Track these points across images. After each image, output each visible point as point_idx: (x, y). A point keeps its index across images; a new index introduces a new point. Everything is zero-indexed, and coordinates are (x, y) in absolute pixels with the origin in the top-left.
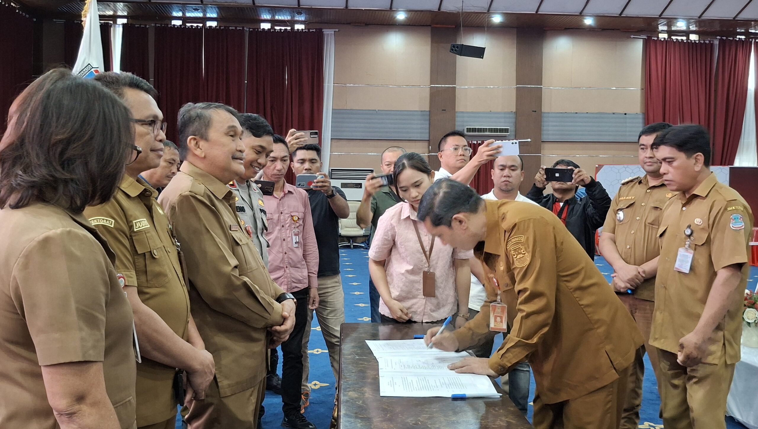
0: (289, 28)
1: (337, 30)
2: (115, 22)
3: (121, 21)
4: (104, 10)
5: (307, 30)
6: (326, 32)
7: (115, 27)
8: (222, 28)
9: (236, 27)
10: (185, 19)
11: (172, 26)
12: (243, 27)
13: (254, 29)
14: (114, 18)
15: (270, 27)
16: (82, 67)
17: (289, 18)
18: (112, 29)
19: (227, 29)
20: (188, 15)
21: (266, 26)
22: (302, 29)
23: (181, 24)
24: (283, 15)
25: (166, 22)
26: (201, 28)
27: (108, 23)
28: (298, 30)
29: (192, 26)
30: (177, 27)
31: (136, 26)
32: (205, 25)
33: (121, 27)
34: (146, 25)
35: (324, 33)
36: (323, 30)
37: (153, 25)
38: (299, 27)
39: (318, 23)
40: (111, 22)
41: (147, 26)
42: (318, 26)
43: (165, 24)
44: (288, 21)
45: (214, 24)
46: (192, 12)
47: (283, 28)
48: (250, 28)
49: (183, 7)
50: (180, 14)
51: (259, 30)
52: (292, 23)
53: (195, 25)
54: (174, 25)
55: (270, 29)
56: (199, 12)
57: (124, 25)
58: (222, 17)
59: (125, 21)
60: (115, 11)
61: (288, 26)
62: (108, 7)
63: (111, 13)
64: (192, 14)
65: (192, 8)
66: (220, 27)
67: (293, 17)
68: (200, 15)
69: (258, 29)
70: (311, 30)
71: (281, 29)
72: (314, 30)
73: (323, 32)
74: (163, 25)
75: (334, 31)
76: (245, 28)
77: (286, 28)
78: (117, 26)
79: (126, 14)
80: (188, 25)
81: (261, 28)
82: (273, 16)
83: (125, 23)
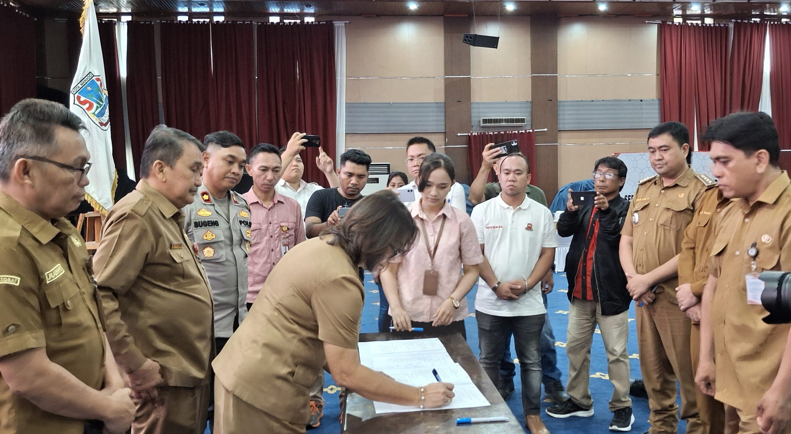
0: (298, 21)
1: (348, 22)
2: (119, 20)
3: (126, 19)
4: (107, 7)
5: (317, 23)
6: (337, 24)
7: (119, 24)
8: (229, 22)
10: (191, 15)
11: (178, 22)
12: (251, 22)
13: (262, 23)
14: (118, 15)
15: (279, 21)
16: (82, 75)
17: (298, 11)
18: (116, 26)
19: (234, 24)
20: (194, 10)
21: (275, 20)
22: (312, 22)
23: (187, 20)
24: (292, 8)
25: (172, 18)
26: (208, 24)
27: (112, 20)
28: (308, 22)
29: (198, 22)
30: (184, 23)
31: (141, 23)
32: (211, 20)
33: (126, 24)
34: (151, 22)
35: (335, 25)
36: (334, 22)
37: (158, 21)
38: (309, 20)
39: (328, 15)
40: (116, 20)
41: (153, 23)
42: (329, 18)
43: (170, 21)
44: (297, 14)
45: (221, 19)
46: (198, 7)
47: (293, 21)
48: (258, 22)
49: (189, 2)
50: (186, 10)
51: (268, 24)
52: (301, 15)
53: (202, 20)
54: (180, 21)
55: (279, 23)
57: (128, 22)
58: (229, 12)
59: (129, 18)
60: (119, 9)
61: (297, 19)
62: (111, 5)
63: (115, 10)
64: (198, 9)
65: (198, 3)
66: (227, 21)
67: (302, 9)
68: (206, 9)
69: (266, 23)
70: (321, 23)
71: (290, 23)
72: (324, 23)
73: (333, 24)
75: (345, 23)
76: (253, 22)
77: (295, 21)
78: (121, 23)
79: (130, 11)
80: (195, 20)
81: (270, 22)
82: (282, 9)
83: (130, 21)
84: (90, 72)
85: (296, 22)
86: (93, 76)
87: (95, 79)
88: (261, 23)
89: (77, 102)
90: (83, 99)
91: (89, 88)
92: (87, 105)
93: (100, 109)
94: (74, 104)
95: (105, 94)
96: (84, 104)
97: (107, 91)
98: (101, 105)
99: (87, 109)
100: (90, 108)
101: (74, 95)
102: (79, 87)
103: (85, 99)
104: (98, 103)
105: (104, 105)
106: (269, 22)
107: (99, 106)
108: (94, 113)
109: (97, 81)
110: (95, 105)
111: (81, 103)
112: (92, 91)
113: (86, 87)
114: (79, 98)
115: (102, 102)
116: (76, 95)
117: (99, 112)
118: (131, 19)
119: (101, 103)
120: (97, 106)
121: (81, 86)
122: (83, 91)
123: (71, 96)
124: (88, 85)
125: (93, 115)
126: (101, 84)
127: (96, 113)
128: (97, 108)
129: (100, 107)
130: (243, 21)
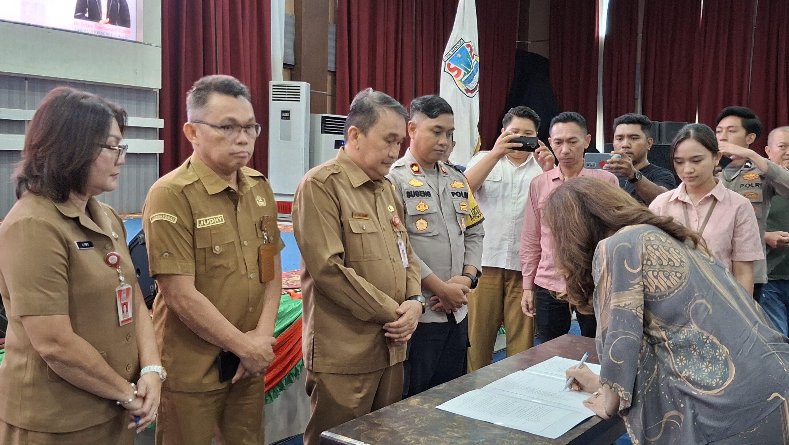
16: (455, 42)
84: (462, 39)
86: (464, 42)
87: (466, 45)
89: (447, 70)
90: (452, 66)
91: (459, 55)
92: (456, 72)
93: (467, 76)
94: (444, 71)
95: (475, 60)
96: (453, 71)
97: (478, 57)
98: (468, 72)
99: (455, 76)
100: (457, 75)
101: (445, 62)
102: (450, 54)
103: (455, 66)
104: (466, 70)
105: (473, 72)
107: (466, 73)
108: (461, 80)
109: (467, 47)
110: (463, 72)
111: (450, 69)
112: (461, 57)
113: (456, 54)
114: (449, 65)
115: (471, 69)
116: (447, 63)
117: (466, 80)
119: (469, 70)
120: (465, 73)
121: (452, 53)
122: (452, 58)
123: (443, 63)
124: (459, 52)
125: (460, 82)
126: (471, 51)
127: (463, 80)
128: (465, 74)
129: (468, 74)
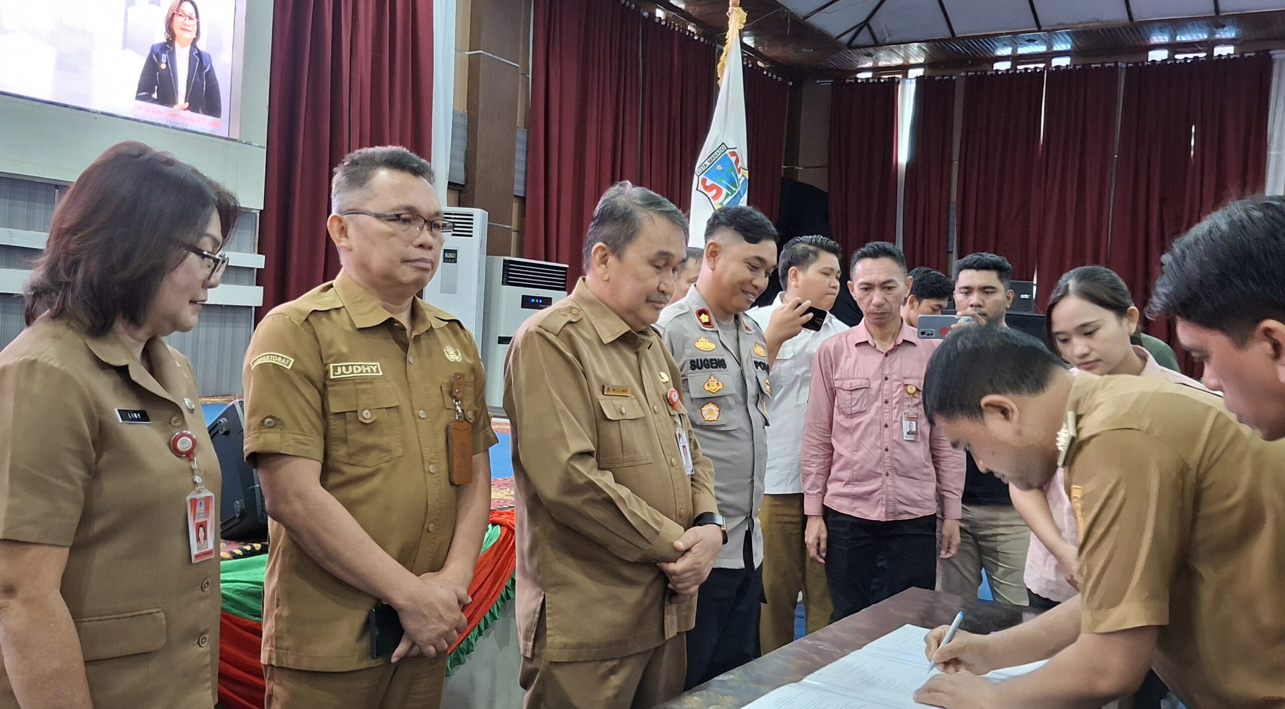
0: (1202, 55)
2: (906, 76)
3: (914, 73)
4: (887, 58)
5: (1238, 56)
6: (1278, 55)
7: (904, 83)
8: (1078, 67)
9: (1103, 64)
10: (1016, 59)
11: (994, 73)
12: (1116, 63)
13: (1136, 64)
14: (904, 69)
15: (1166, 57)
16: (712, 147)
17: (1204, 36)
18: (900, 87)
19: (1086, 69)
20: (1022, 50)
21: (1158, 56)
22: (1229, 55)
23: (1009, 67)
24: (1189, 32)
25: (986, 66)
26: (1042, 72)
27: (895, 77)
28: (1220, 56)
29: (1026, 69)
30: (1002, 73)
31: (937, 78)
32: (1049, 64)
33: (914, 81)
34: (951, 76)
35: (1273, 57)
36: (1271, 52)
37: (963, 74)
38: (1222, 51)
39: (1260, 40)
40: (900, 76)
41: (954, 78)
42: (1261, 47)
43: (982, 72)
44: (1200, 43)
45: (1064, 62)
46: (1026, 45)
47: (1191, 56)
48: (1128, 63)
49: (1014, 37)
50: (1007, 51)
51: (1146, 64)
52: (1209, 45)
53: (1032, 66)
54: (997, 71)
55: (1166, 60)
56: (1036, 44)
57: (919, 79)
58: (1077, 49)
59: (920, 72)
60: (906, 58)
61: (1199, 51)
62: (893, 54)
63: (899, 61)
64: (1025, 48)
65: (1024, 39)
66: (1075, 66)
67: (1212, 33)
68: (1042, 48)
69: (1143, 63)
70: (1247, 55)
71: (1186, 59)
72: (1252, 54)
73: (1270, 56)
74: (979, 73)
76: (1120, 64)
77: (1196, 55)
78: (908, 81)
79: (921, 60)
80: (1020, 67)
81: (1150, 60)
82: (1173, 37)
83: (920, 76)
84: (723, 144)
85: (1197, 57)
86: (727, 148)
87: (730, 153)
88: (1134, 63)
89: (701, 188)
90: (709, 182)
91: (719, 167)
92: (714, 192)
93: (730, 198)
94: (697, 189)
95: (743, 176)
96: (710, 191)
97: (747, 172)
98: (733, 192)
99: (713, 197)
100: (716, 197)
101: (698, 176)
102: (705, 165)
103: (713, 182)
104: (729, 189)
105: (739, 192)
106: (1147, 61)
107: (729, 193)
108: (722, 203)
109: (732, 156)
110: (725, 191)
111: (706, 188)
112: (722, 171)
113: (715, 166)
114: (704, 181)
115: (736, 187)
116: (701, 178)
117: (728, 203)
118: (922, 74)
119: (734, 189)
120: (727, 194)
121: (709, 164)
122: (710, 172)
123: (695, 178)
124: (719, 163)
125: (720, 206)
126: (737, 161)
128: (727, 195)
129: (731, 195)
130: (1101, 63)
